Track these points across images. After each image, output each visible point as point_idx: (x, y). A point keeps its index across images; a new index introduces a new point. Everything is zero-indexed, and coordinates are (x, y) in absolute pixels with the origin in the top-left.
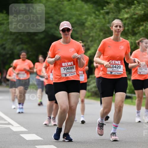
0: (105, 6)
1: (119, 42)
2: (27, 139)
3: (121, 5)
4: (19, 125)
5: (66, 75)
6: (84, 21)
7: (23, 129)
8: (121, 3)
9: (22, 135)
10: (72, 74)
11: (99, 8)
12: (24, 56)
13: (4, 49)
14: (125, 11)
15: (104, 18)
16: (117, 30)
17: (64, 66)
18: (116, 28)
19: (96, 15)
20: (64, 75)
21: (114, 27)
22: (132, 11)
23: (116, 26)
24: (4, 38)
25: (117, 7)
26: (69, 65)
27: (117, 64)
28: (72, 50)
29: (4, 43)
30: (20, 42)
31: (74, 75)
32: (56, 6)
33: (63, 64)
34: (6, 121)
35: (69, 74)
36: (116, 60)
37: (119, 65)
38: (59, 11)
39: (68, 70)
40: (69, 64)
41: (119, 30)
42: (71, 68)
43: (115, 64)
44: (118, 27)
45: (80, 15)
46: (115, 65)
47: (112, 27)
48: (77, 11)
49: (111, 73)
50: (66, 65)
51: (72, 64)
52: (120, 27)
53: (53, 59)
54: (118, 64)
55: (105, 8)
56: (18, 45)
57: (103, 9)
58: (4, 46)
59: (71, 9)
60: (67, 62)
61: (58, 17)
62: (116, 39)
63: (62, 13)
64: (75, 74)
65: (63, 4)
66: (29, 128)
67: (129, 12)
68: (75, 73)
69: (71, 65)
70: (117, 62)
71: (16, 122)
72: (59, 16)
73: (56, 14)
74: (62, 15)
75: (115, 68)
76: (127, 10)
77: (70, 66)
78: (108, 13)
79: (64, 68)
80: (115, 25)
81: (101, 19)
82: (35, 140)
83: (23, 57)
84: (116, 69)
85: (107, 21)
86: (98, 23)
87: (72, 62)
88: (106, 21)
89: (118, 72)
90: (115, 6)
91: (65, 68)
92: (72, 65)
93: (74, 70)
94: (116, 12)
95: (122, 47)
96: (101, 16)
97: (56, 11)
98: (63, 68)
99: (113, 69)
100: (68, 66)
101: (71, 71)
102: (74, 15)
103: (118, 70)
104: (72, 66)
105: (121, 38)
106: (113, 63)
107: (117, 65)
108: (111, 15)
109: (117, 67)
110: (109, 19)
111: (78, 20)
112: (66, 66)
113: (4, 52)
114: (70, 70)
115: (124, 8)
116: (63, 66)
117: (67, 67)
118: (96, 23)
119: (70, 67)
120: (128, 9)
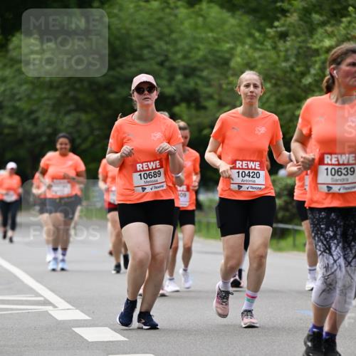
0: (278, 19)
1: (257, 118)
2: (90, 340)
3: (316, 17)
4: (71, 307)
5: (144, 189)
6: (227, 56)
7: (78, 315)
8: (316, 12)
9: (77, 330)
10: (156, 188)
11: (263, 23)
12: (63, 146)
13: (35, 122)
14: (326, 31)
15: (275, 48)
16: (249, 94)
17: (140, 171)
18: (247, 90)
19: (256, 41)
20: (140, 188)
21: (242, 88)
22: (343, 32)
23: (248, 86)
24: (35, 97)
25: (306, 22)
26: (151, 168)
27: (252, 169)
28: (158, 135)
29: (34, 108)
30: (72, 107)
31: (162, 189)
32: (160, 19)
33: (138, 165)
34: (38, 295)
35: (151, 187)
36: (251, 161)
37: (256, 171)
38: (166, 31)
39: (148, 179)
40: (152, 165)
41: (254, 94)
42: (155, 175)
43: (248, 169)
44: (252, 86)
45: (217, 41)
46: (247, 172)
47: (239, 87)
48: (212, 30)
49: (240, 187)
50: (145, 169)
51: (158, 167)
52: (255, 86)
53: (119, 155)
54: (255, 169)
55: (276, 24)
56: (68, 113)
57: (272, 26)
58: (33, 116)
59: (195, 27)
60: (147, 162)
61: (165, 47)
62: (250, 114)
63: (174, 36)
64: (163, 186)
65: (176, 16)
66: (93, 312)
67: (336, 32)
68: (164, 184)
69: (154, 167)
70: (251, 165)
71: (63, 298)
72: (167, 43)
73: (160, 39)
74: (175, 42)
75: (247, 178)
76: (329, 29)
77: (153, 169)
78: (283, 36)
79: (140, 175)
80: (245, 83)
81: (267, 50)
82: (107, 342)
83: (61, 149)
84: (251, 179)
85: (282, 54)
86: (262, 61)
87: (158, 162)
88: (279, 56)
89: (254, 186)
90: (301, 19)
91: (142, 173)
92: (156, 168)
93: (161, 179)
94: (304, 33)
95: (262, 130)
96: (268, 44)
97: (160, 31)
98: (139, 173)
99: (244, 179)
100: (149, 170)
101: (155, 181)
102: (202, 41)
103: (254, 181)
104: (157, 171)
105: (260, 110)
106: (244, 167)
107: (251, 171)
108: (293, 40)
109: (251, 175)
110: (287, 50)
111: (212, 52)
112: (144, 171)
113: (34, 131)
114: (153, 179)
115: (323, 24)
116: (138, 170)
117: (148, 172)
118: (255, 60)
119: (152, 171)
120: (333, 26)
